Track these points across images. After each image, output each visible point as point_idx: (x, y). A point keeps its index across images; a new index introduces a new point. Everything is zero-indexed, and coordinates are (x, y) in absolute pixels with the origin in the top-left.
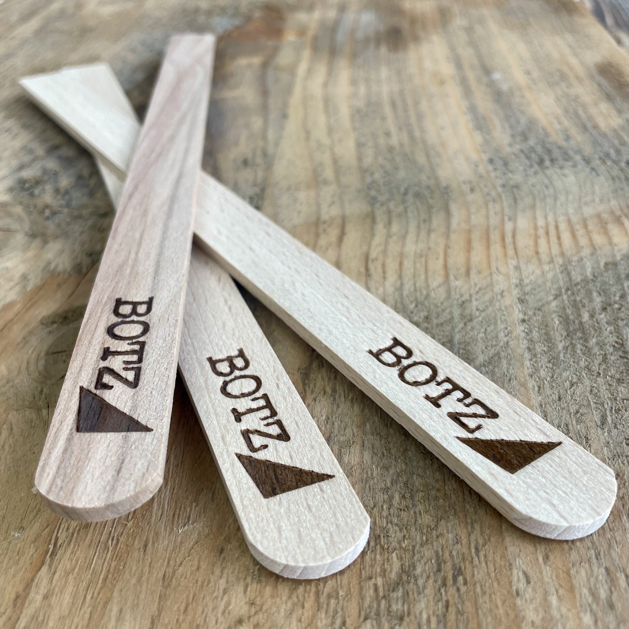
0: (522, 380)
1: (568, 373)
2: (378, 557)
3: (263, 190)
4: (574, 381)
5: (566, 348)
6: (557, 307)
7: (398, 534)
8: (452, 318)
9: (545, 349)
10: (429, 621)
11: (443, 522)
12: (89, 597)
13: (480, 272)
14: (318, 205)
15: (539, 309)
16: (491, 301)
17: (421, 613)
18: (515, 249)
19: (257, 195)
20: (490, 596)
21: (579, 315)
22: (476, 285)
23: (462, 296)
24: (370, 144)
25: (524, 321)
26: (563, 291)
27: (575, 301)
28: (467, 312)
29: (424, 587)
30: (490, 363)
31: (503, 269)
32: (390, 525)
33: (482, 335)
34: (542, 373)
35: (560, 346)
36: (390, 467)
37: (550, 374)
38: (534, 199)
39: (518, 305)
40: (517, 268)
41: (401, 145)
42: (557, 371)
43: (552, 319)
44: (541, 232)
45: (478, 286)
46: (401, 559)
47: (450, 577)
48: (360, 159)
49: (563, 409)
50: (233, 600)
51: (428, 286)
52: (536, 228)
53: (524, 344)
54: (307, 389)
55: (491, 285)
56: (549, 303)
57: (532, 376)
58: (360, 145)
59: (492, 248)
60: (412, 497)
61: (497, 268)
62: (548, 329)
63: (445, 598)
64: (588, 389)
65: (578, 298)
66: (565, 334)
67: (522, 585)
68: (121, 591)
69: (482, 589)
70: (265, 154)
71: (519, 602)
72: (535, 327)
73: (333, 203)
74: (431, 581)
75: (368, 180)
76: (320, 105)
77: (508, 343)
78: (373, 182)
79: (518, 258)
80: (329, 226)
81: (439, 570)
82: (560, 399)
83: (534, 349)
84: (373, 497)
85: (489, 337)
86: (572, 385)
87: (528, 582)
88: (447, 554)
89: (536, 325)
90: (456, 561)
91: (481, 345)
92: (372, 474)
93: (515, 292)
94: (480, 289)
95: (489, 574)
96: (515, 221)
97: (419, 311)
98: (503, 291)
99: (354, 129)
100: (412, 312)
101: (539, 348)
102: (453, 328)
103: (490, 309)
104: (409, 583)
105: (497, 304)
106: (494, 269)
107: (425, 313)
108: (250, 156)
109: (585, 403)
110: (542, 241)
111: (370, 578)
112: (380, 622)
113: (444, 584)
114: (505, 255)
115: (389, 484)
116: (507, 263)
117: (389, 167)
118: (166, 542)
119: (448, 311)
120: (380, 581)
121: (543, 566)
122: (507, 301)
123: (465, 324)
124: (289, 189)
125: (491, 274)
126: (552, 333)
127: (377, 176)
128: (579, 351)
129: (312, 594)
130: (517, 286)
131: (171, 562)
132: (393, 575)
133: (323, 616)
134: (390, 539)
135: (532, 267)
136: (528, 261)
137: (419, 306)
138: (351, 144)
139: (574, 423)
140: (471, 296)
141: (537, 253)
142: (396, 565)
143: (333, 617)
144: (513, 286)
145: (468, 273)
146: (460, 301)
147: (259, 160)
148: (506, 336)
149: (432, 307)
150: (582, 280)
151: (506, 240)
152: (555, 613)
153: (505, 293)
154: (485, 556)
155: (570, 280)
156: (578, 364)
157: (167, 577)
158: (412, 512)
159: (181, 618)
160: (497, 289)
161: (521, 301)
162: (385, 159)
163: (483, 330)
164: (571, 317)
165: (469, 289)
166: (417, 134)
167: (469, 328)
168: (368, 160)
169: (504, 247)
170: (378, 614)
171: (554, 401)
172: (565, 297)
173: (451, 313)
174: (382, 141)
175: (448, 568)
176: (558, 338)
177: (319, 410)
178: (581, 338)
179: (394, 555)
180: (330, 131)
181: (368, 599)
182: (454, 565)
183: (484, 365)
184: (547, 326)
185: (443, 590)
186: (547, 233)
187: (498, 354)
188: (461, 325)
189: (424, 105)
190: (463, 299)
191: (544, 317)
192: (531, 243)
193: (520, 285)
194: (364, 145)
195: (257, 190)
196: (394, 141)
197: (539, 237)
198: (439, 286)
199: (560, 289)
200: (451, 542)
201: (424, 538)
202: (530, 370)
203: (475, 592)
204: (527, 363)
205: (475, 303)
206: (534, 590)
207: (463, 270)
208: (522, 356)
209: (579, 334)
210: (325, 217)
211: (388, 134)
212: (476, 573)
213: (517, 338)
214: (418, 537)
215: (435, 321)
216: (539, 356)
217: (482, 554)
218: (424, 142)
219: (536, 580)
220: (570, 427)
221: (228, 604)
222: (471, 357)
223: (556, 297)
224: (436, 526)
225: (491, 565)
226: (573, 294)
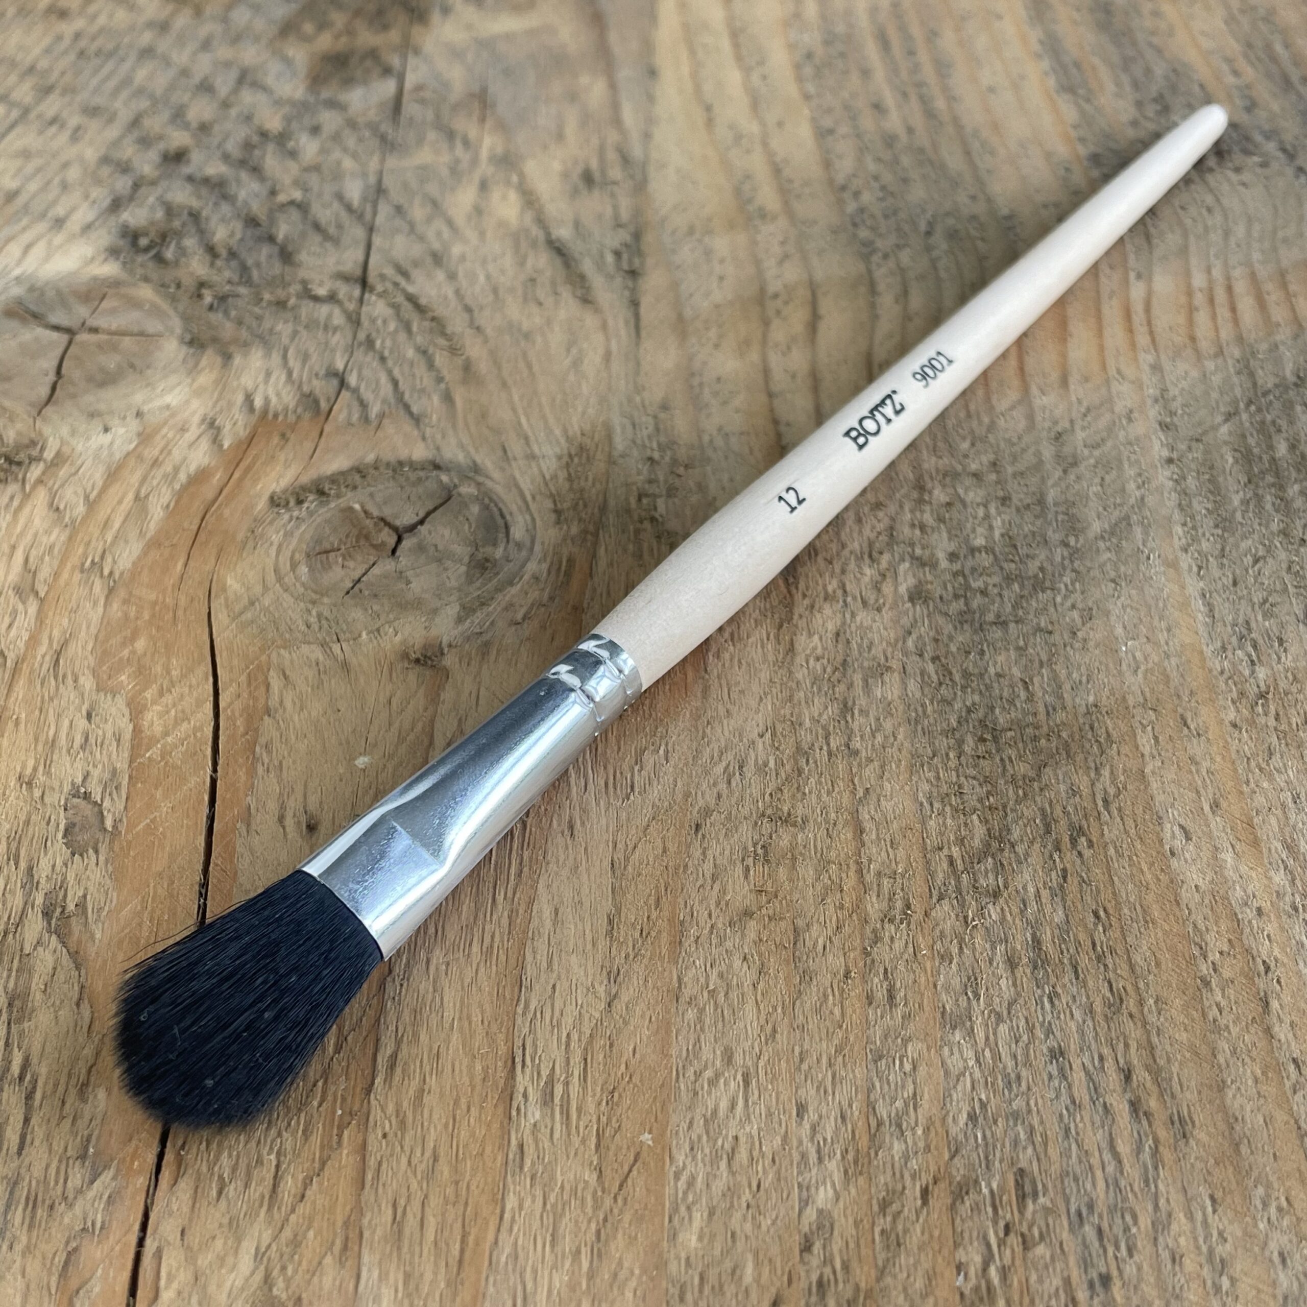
0: (1171, 557)
1: (1250, 542)
2: (949, 821)
3: (637, 236)
4: (1260, 553)
5: (1246, 502)
6: (1230, 433)
7: (978, 789)
8: (1041, 462)
9: (1210, 506)
10: (1038, 895)
11: (1048, 770)
12: (500, 898)
13: (1087, 379)
14: (757, 263)
15: (1197, 440)
16: (1110, 429)
17: (1025, 888)
18: (1151, 333)
19: (626, 245)
20: (1130, 858)
21: (1271, 447)
22: (1079, 401)
23: (1056, 423)
24: (843, 129)
25: (1170, 461)
26: (1242, 405)
27: (1263, 422)
28: (1067, 450)
29: (1027, 855)
30: (1112, 533)
31: (1129, 372)
32: (962, 779)
33: (1096, 489)
34: (1205, 546)
35: (1236, 500)
36: (954, 699)
37: (1219, 546)
38: (1185, 235)
39: (1160, 434)
40: (1156, 368)
41: (910, 130)
42: (1231, 540)
43: (1222, 457)
44: (1199, 299)
45: (1085, 404)
46: (987, 822)
47: (1066, 839)
48: (827, 164)
49: (1240, 599)
50: (730, 887)
51: (992, 408)
52: (1190, 293)
53: (1172, 500)
54: (794, 591)
55: (1109, 401)
56: (1215, 428)
57: (1186, 551)
58: (823, 134)
59: (1107, 332)
60: (995, 739)
61: (1119, 372)
62: (1215, 473)
63: (1060, 866)
64: (1284, 566)
65: (1269, 418)
66: (1243, 479)
67: (1179, 842)
68: (548, 886)
69: (1117, 851)
70: (626, 160)
71: (1174, 863)
72: (1190, 470)
73: (786, 257)
74: (1037, 846)
75: (851, 207)
76: (725, 44)
77: (1142, 499)
78: (862, 210)
79: (1156, 350)
80: (786, 303)
81: (1048, 831)
82: (1235, 583)
83: (1190, 505)
84: (931, 744)
85: (1109, 491)
86: (1256, 561)
87: (1188, 838)
88: (1058, 811)
89: (1193, 466)
90: (1074, 818)
91: (1094, 505)
92: (924, 712)
93: (1153, 412)
94: (1088, 410)
95: (1126, 832)
96: (1150, 280)
97: (978, 453)
98: (1131, 411)
99: (807, 97)
100: (966, 456)
101: (1199, 506)
102: (1043, 480)
103: (1109, 444)
104: (1002, 850)
105: (1122, 434)
106: (1112, 372)
107: (992, 457)
108: (594, 164)
109: (1279, 587)
110: (1202, 318)
111: (941, 849)
112: (964, 900)
113: (1058, 849)
114: (1133, 345)
115: (955, 724)
116: (1136, 360)
117: (888, 178)
118: (604, 821)
119: (1031, 450)
120: (956, 851)
121: (1210, 815)
122: (1139, 428)
123: (1065, 472)
124: (691, 231)
125: (1108, 381)
126: (1221, 479)
127: (867, 198)
128: (1269, 507)
129: (852, 874)
130: (1156, 401)
131: (619, 846)
132: (977, 843)
133: (874, 899)
134: (965, 797)
135: (1182, 367)
136: (1177, 354)
137: (979, 445)
138: (805, 132)
139: (1260, 618)
140: (1072, 422)
141: (1193, 339)
142: (980, 831)
143: (890, 900)
144: (1149, 402)
145: (1064, 381)
146: (1053, 435)
147: (616, 173)
148: (1139, 488)
149: (1002, 445)
150: (1276, 386)
151: (1134, 317)
152: (1230, 873)
153: (1136, 415)
154: (1120, 809)
155: (1255, 384)
156: (1267, 527)
157: (616, 865)
158: (998, 759)
159: (654, 915)
160: (1120, 407)
161: (1165, 427)
162: (879, 160)
163: (1097, 480)
164: (1256, 451)
165: (1069, 410)
166: (940, 104)
167: (1073, 477)
168: (845, 166)
169: (1131, 331)
170: (959, 890)
171: (1225, 588)
172: (1245, 416)
173: (1038, 454)
174: (867, 122)
175: (1062, 829)
176: (1233, 487)
177: (820, 621)
178: (1273, 485)
179: (975, 817)
180: (755, 104)
181: (941, 875)
182: (1071, 826)
183: (1103, 537)
184: (1212, 467)
185: (1056, 856)
186: (1211, 301)
187: (1127, 518)
188: (1058, 473)
189: (948, 40)
190: (1059, 428)
191: (1207, 452)
192: (1181, 319)
193: (1163, 398)
194: (831, 132)
195: (624, 236)
196: (894, 122)
197: (1197, 309)
198: (1013, 408)
199: (1235, 402)
200: (1063, 795)
201: (1021, 792)
202: (1184, 541)
203: (1106, 856)
204: (1179, 530)
205: (1080, 435)
206: (1198, 847)
207: (1055, 376)
208: (1169, 519)
209: (1270, 479)
210: (774, 286)
211: (878, 107)
212: (1106, 832)
213: (1160, 490)
214: (1011, 792)
215: (1010, 470)
216: (1198, 518)
217: (1114, 808)
218: (956, 121)
219: (1200, 834)
220: (1253, 625)
221: (723, 891)
222: (1078, 526)
223: (1229, 417)
224: (1039, 776)
225: (1130, 823)
226: (1259, 410)
